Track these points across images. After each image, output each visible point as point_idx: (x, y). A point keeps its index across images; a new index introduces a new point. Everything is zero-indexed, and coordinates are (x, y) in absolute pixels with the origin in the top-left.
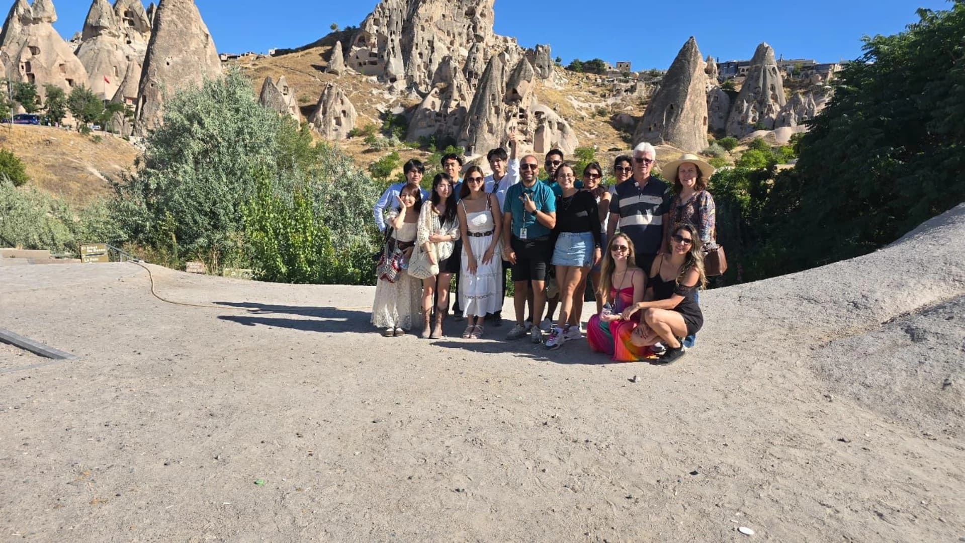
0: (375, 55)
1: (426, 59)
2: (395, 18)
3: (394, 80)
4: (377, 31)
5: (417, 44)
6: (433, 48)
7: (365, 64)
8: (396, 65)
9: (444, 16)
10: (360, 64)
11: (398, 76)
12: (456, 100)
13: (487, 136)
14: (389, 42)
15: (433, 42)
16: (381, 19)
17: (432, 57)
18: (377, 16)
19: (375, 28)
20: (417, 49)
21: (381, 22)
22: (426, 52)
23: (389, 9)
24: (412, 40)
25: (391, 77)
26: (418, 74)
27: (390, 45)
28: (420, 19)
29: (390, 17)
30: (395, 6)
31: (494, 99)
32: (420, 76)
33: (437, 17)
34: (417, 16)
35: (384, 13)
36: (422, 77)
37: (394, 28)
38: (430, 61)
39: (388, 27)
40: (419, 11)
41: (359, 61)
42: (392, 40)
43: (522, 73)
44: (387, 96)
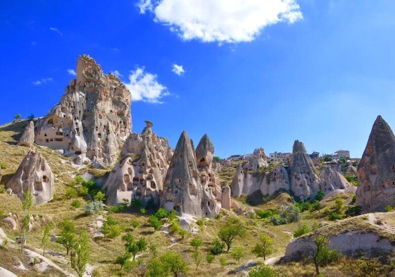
0: (61, 134)
1: (103, 138)
2: (78, 108)
3: (79, 153)
4: (64, 116)
5: (97, 127)
6: (108, 131)
7: (52, 140)
8: (81, 142)
9: (111, 111)
10: (47, 140)
11: (82, 150)
12: (149, 167)
13: (192, 197)
14: (74, 125)
15: (108, 127)
16: (67, 108)
17: (109, 137)
18: (64, 105)
19: (63, 114)
20: (97, 130)
21: (68, 109)
22: (103, 133)
23: (74, 102)
24: (93, 124)
25: (77, 150)
26: (98, 149)
27: (75, 127)
28: (98, 110)
29: (74, 107)
30: (78, 101)
31: (191, 166)
32: (99, 151)
33: (107, 111)
34: (96, 108)
35: (70, 104)
36: (101, 151)
37: (77, 115)
38: (107, 139)
39: (72, 114)
40: (97, 105)
41: (47, 138)
42: (77, 124)
43: (207, 146)
44: (74, 165)
